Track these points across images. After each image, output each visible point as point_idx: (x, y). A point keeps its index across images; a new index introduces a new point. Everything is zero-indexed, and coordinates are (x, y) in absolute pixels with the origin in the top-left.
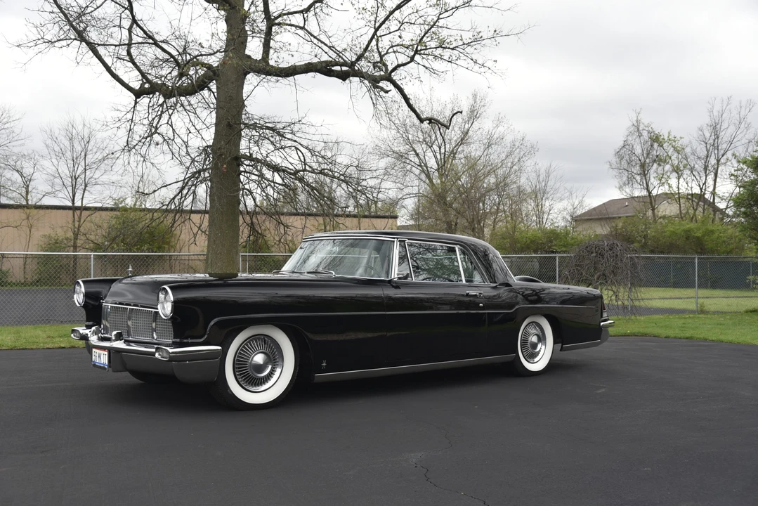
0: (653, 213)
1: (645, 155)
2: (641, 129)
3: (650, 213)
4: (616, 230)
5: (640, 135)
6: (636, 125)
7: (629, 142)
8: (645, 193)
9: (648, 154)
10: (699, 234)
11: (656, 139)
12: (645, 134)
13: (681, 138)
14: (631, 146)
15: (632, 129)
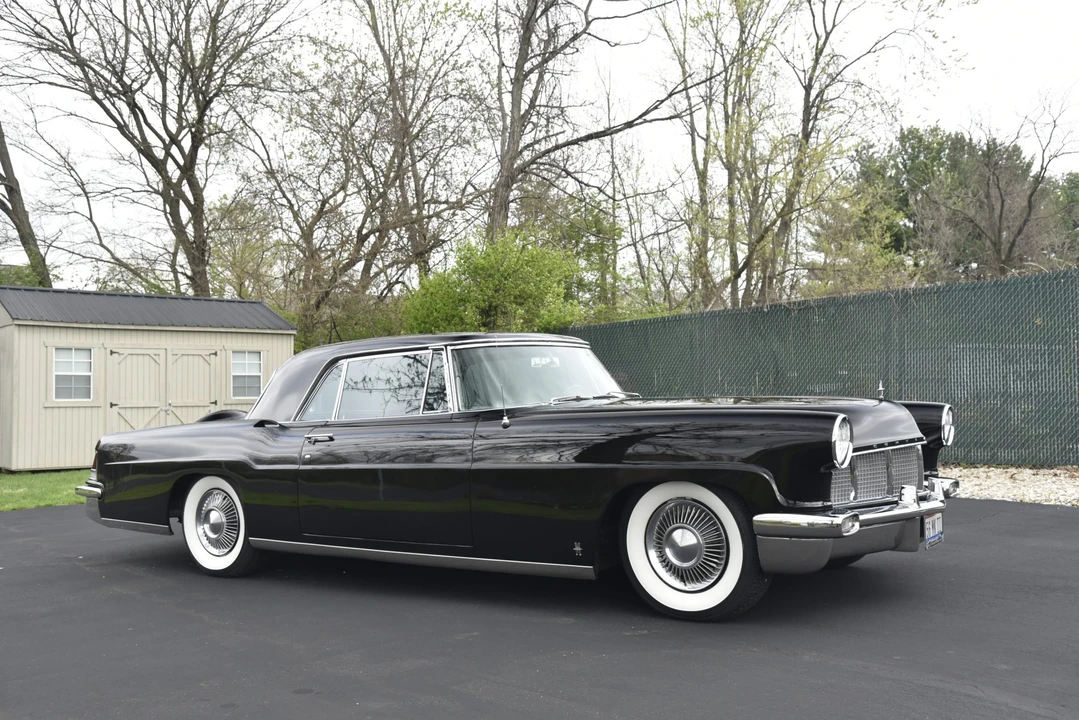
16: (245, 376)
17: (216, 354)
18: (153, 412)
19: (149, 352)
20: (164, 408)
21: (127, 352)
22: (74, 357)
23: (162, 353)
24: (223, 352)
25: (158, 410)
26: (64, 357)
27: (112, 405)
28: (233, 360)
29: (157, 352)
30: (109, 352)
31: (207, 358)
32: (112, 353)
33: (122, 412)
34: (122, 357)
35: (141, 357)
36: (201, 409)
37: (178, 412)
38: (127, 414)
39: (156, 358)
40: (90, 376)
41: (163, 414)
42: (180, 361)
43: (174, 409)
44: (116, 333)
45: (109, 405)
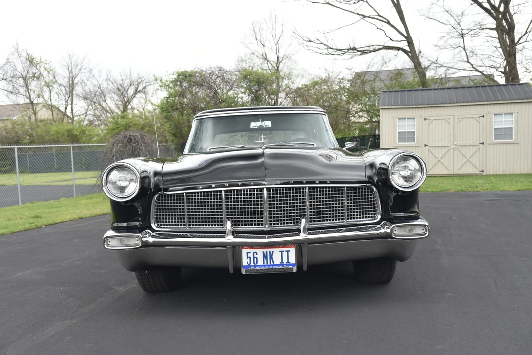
0: (35, 117)
1: (26, 72)
2: (20, 50)
3: (33, 117)
4: (6, 129)
5: (20, 56)
6: (16, 47)
7: (11, 60)
8: (27, 101)
9: (27, 71)
10: (76, 133)
11: (31, 61)
12: (24, 55)
13: (50, 62)
14: (13, 64)
15: (13, 50)
16: (502, 128)
17: (483, 116)
18: (447, 149)
19: (445, 118)
20: (452, 147)
21: (432, 118)
22: (407, 122)
23: (452, 118)
24: (488, 115)
25: (449, 148)
26: (402, 123)
27: (425, 146)
28: (495, 119)
29: (448, 117)
30: (423, 119)
31: (478, 119)
32: (425, 119)
33: (431, 149)
34: (431, 121)
35: (440, 121)
36: (474, 147)
37: (461, 149)
38: (434, 151)
39: (448, 121)
40: (414, 132)
41: (452, 150)
42: (462, 122)
43: (458, 148)
44: (427, 109)
45: (424, 146)
